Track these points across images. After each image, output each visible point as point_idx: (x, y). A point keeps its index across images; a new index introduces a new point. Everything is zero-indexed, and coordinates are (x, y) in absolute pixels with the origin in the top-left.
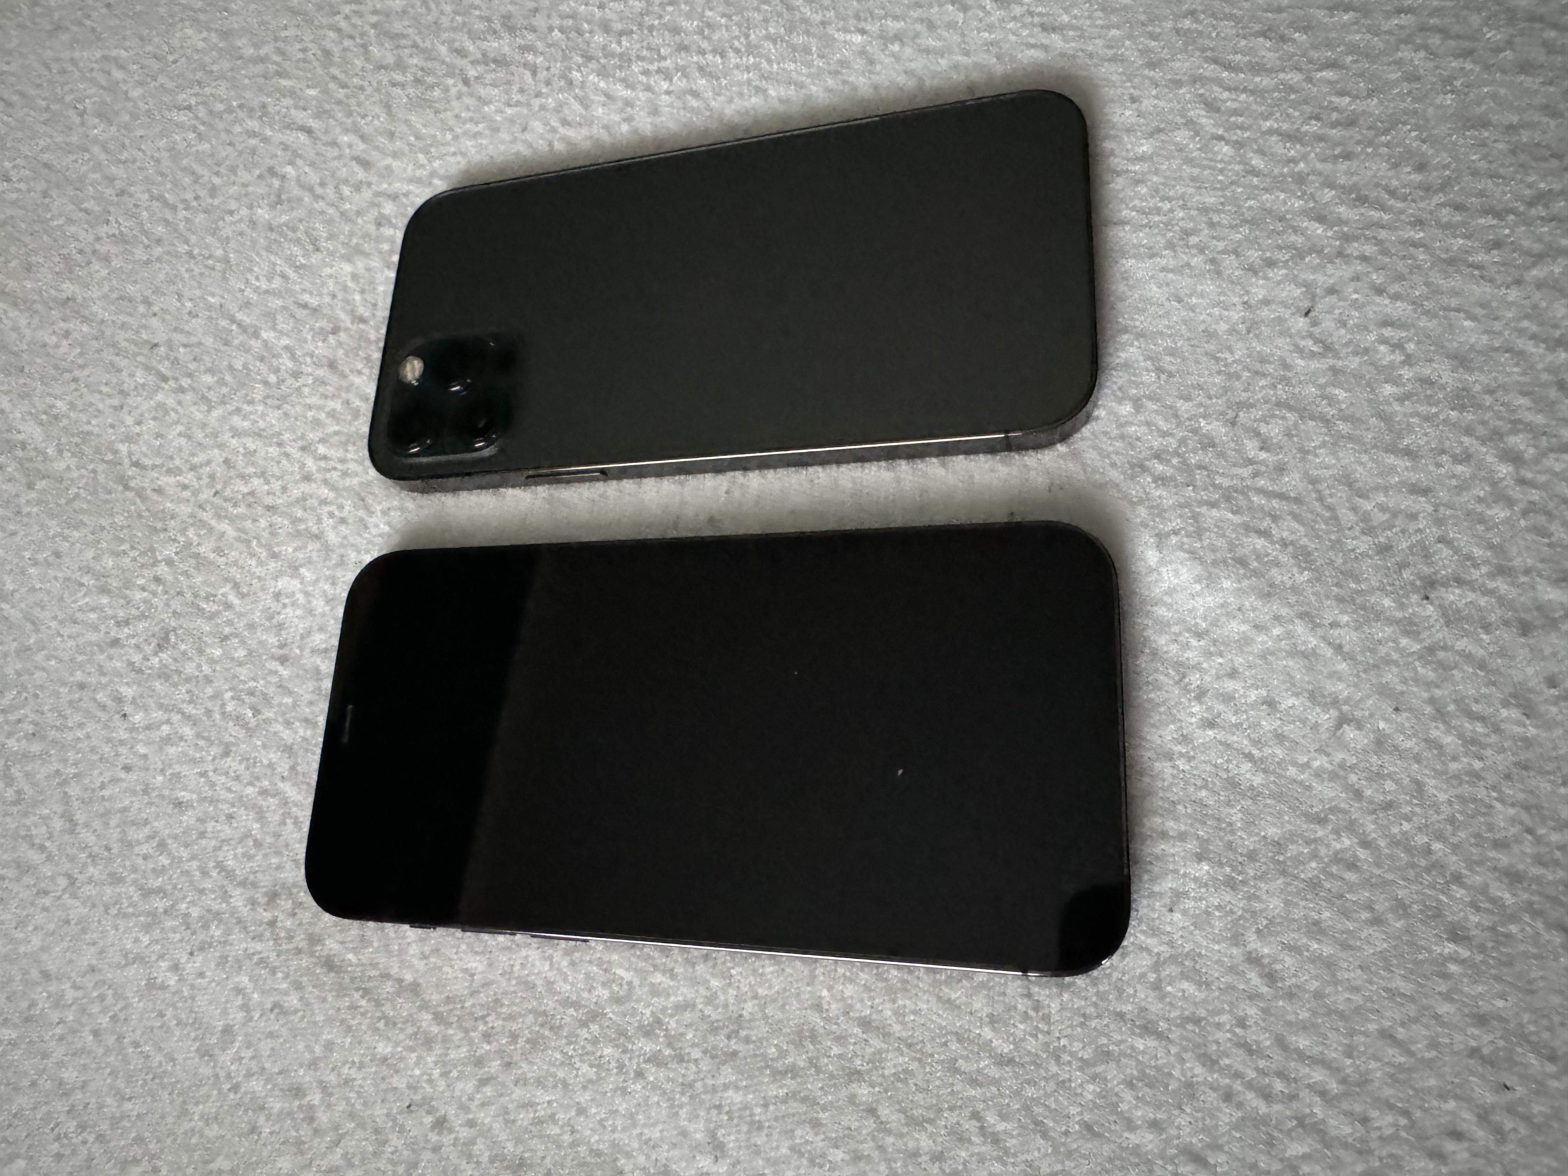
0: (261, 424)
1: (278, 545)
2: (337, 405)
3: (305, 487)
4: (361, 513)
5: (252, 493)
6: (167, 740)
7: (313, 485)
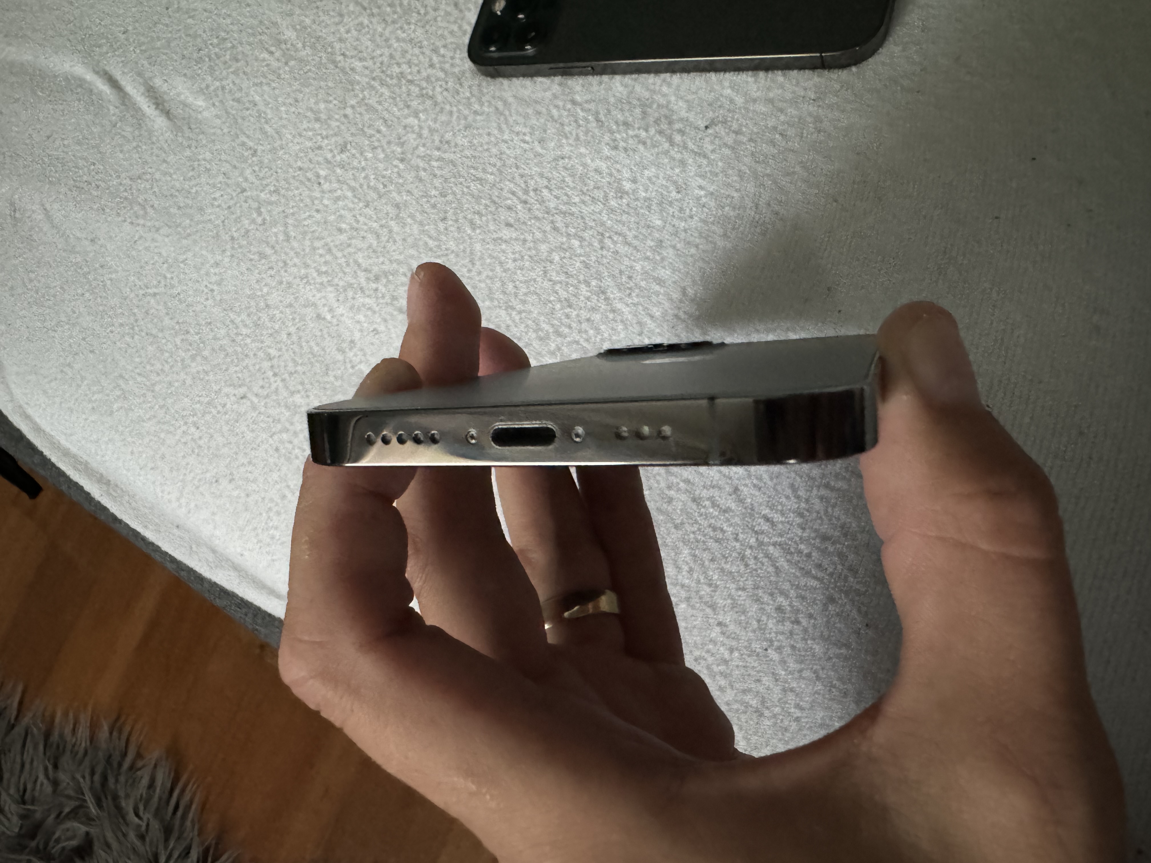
0: (413, 36)
1: (411, 100)
2: (455, 28)
3: (430, 71)
4: (458, 86)
5: (401, 73)
6: (338, 199)
7: (435, 71)
